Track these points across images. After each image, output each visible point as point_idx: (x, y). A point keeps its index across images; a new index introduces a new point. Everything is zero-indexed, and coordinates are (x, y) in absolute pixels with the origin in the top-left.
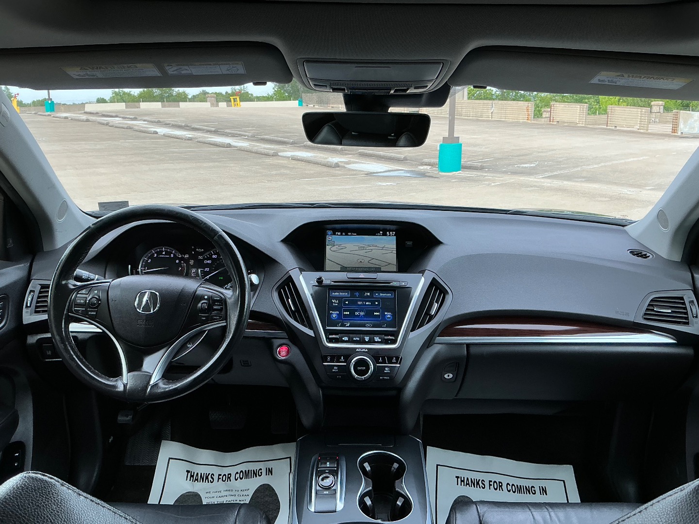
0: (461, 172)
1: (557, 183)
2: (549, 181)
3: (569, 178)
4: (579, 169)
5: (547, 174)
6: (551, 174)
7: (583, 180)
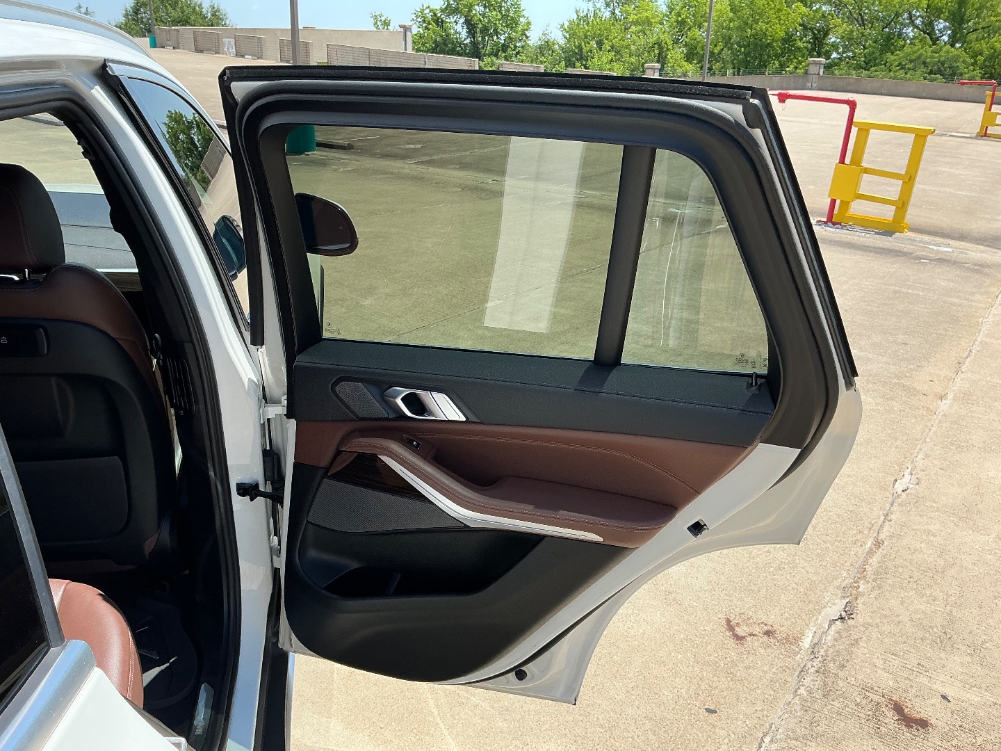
0: (315, 152)
1: (422, 169)
2: (414, 166)
3: (442, 164)
4: (468, 153)
5: (424, 159)
6: (428, 158)
7: (458, 167)
